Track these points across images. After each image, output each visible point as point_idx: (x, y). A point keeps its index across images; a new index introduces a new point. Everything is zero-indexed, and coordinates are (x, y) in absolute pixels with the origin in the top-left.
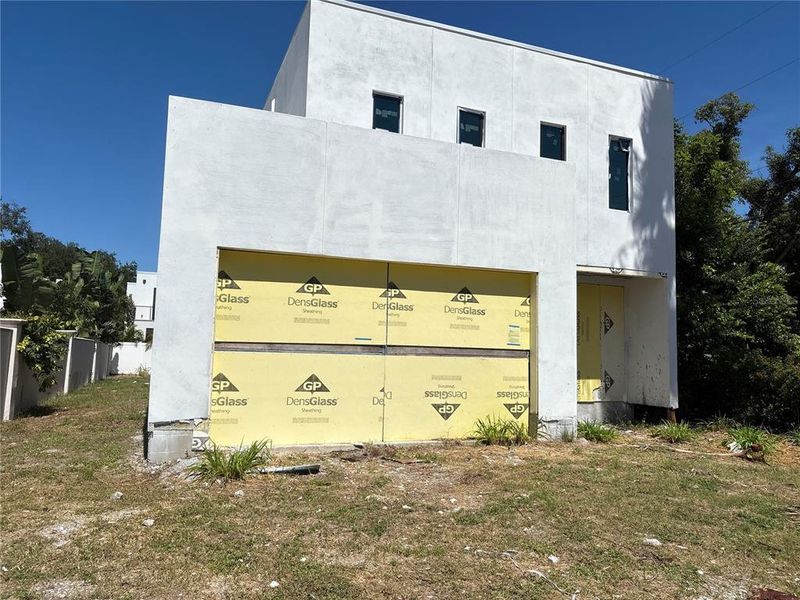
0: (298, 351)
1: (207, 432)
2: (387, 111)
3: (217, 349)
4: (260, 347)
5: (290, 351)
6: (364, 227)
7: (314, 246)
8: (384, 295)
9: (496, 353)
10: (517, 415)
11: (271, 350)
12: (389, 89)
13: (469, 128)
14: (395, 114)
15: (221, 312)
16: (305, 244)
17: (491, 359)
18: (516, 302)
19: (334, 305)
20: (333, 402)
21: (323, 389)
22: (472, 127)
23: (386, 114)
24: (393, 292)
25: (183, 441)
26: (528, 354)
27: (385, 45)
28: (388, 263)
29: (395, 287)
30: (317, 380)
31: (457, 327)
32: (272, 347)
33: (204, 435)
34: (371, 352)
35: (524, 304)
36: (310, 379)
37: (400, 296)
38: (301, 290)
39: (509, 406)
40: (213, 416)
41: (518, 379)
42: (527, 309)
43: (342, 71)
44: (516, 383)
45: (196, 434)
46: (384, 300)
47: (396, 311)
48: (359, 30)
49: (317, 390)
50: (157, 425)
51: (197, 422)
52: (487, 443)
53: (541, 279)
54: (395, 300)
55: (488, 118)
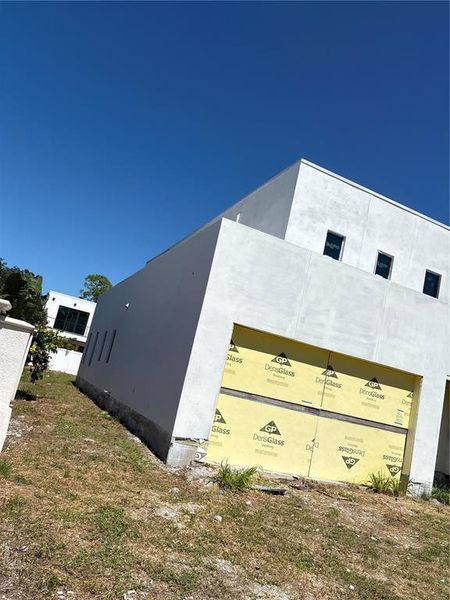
0: (265, 402)
1: (206, 449)
2: (334, 245)
3: (221, 392)
4: (244, 395)
5: (261, 401)
6: (322, 325)
7: (289, 332)
8: (324, 373)
9: (386, 427)
10: (393, 474)
11: (250, 398)
12: (338, 231)
13: (382, 265)
14: (338, 247)
15: (228, 367)
16: (285, 330)
17: (384, 431)
18: (403, 394)
19: (293, 374)
20: (281, 443)
21: (277, 432)
22: (384, 265)
23: (332, 246)
24: (330, 372)
25: (189, 453)
26: (406, 431)
27: (340, 201)
28: (330, 352)
29: (331, 369)
30: (274, 425)
31: (366, 405)
32: (250, 396)
33: (203, 451)
34: (309, 412)
35: (409, 396)
36: (270, 424)
37: (334, 376)
38: (274, 360)
39: (389, 467)
40: (211, 439)
41: (397, 448)
42: (410, 400)
43: (311, 213)
44: (396, 451)
45: (200, 450)
46: (323, 377)
47: (330, 387)
48: (326, 188)
49: (274, 432)
50: (177, 439)
51: (201, 441)
52: (376, 491)
53: (424, 381)
54: (331, 378)
55: (395, 261)
